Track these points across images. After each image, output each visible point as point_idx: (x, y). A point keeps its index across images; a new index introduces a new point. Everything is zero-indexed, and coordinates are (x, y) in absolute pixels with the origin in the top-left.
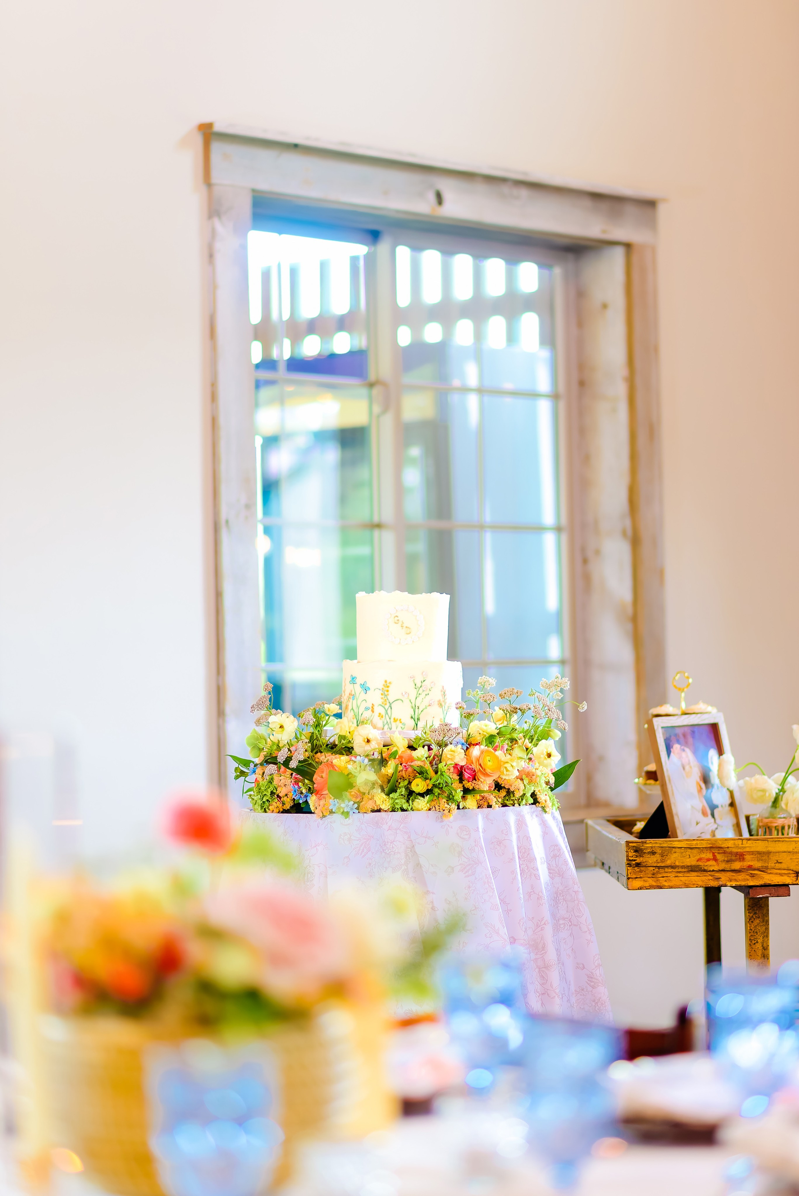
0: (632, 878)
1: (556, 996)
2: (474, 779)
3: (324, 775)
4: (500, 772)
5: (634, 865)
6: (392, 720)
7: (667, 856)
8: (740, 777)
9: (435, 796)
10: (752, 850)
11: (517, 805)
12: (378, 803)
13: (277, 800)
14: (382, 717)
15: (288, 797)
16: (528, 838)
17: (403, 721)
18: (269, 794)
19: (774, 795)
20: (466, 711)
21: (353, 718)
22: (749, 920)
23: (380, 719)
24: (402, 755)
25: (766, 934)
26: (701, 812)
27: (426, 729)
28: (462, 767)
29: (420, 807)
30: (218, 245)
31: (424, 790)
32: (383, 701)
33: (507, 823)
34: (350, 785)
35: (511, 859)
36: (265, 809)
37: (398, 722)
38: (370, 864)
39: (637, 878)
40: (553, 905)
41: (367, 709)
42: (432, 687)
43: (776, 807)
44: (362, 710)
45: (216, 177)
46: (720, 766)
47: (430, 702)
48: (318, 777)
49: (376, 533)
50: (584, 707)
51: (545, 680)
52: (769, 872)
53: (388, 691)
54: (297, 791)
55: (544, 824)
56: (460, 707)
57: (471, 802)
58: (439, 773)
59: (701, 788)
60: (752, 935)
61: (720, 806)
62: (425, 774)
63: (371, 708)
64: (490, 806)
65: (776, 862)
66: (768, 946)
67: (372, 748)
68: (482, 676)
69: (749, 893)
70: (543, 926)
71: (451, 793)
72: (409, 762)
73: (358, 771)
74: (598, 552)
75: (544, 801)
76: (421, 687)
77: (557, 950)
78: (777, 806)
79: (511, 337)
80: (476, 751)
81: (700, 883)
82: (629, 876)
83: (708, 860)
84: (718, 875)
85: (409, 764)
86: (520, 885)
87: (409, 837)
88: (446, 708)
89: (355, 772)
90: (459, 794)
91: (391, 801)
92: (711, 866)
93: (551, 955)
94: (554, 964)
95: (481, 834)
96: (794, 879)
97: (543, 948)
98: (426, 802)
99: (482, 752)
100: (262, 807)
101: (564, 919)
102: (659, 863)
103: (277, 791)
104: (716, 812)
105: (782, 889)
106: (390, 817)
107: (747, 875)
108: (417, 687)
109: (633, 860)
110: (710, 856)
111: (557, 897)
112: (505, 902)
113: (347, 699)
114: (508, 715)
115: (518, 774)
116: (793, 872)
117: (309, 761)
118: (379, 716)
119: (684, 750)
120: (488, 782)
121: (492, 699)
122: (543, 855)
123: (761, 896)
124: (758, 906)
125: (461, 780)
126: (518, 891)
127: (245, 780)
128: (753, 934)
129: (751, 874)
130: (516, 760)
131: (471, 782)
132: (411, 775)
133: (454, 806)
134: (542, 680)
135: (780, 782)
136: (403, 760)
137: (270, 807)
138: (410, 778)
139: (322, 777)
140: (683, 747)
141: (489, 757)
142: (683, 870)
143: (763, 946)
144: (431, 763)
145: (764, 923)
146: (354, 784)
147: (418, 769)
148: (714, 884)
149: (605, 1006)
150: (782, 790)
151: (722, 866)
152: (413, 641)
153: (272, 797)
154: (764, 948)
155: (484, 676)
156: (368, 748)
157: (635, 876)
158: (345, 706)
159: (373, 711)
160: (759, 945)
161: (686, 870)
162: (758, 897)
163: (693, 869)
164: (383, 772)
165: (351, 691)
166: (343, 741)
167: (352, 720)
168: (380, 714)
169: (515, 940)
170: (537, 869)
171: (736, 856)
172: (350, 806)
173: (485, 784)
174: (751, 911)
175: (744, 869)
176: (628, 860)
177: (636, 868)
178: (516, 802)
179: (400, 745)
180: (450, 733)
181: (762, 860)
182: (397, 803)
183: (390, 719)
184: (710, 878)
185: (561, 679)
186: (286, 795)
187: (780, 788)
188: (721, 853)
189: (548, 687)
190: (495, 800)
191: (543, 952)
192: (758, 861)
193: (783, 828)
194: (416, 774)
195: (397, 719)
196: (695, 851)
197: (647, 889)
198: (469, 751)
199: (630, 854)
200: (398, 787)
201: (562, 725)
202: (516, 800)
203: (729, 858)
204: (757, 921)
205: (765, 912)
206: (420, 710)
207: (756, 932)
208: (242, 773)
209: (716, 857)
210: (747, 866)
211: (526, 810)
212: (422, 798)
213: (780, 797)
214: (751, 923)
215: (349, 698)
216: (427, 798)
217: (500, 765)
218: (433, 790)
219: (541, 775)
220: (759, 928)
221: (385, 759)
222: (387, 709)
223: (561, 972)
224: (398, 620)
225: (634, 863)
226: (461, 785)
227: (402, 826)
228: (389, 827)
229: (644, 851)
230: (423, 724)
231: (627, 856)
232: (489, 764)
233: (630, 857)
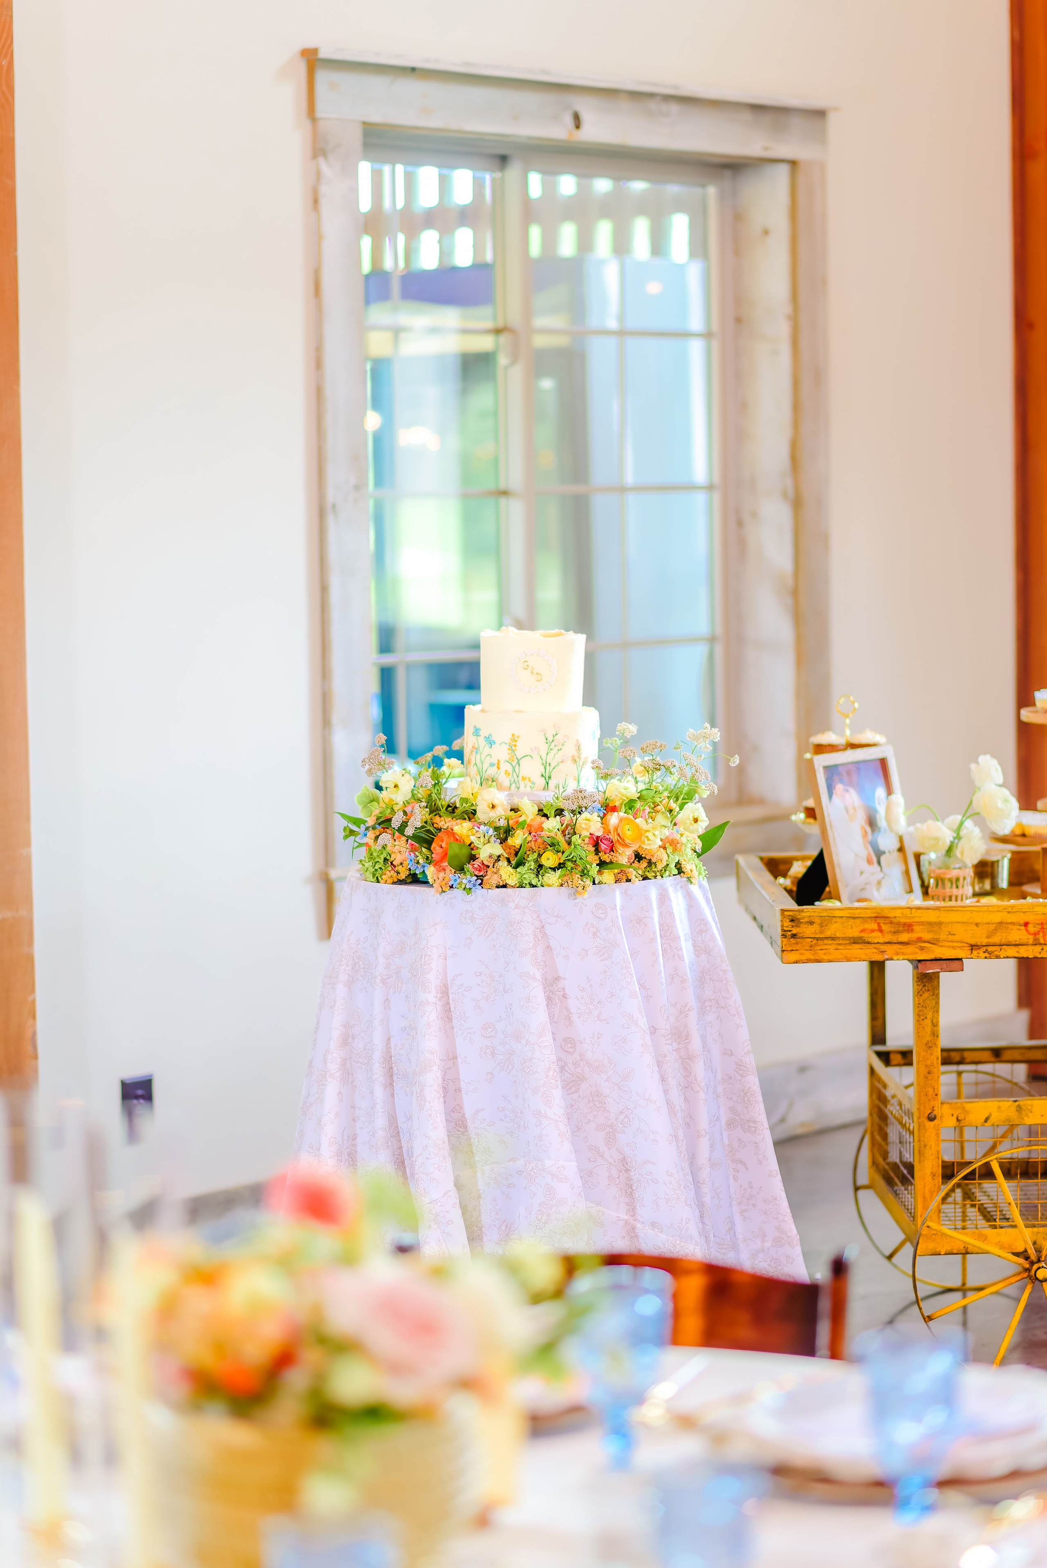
0: (787, 951)
1: (701, 1091)
2: (612, 850)
3: (444, 845)
4: (641, 841)
5: (790, 937)
6: (520, 778)
7: (826, 926)
8: (911, 821)
9: (568, 871)
10: (922, 920)
11: (659, 877)
12: (504, 877)
13: (391, 869)
14: (509, 774)
15: (403, 867)
16: (671, 914)
17: (532, 780)
18: (382, 861)
19: (948, 843)
20: (603, 771)
21: (477, 775)
22: (918, 994)
23: (507, 777)
24: (531, 823)
25: (936, 1010)
26: (866, 860)
27: (558, 794)
28: (598, 837)
29: (550, 882)
30: (324, 189)
31: (556, 864)
32: (510, 757)
33: (647, 899)
34: (473, 858)
35: (652, 939)
36: (377, 878)
37: (527, 781)
38: (495, 946)
39: (792, 950)
40: (698, 987)
41: (492, 765)
42: (565, 742)
43: (950, 857)
44: (486, 766)
45: (322, 110)
46: (888, 809)
47: (563, 759)
48: (437, 847)
49: (503, 501)
50: (736, 761)
51: (693, 730)
52: (941, 944)
53: (515, 746)
54: (413, 860)
55: (689, 896)
56: (597, 767)
57: (608, 876)
58: (573, 846)
59: (866, 832)
60: (920, 1010)
61: (887, 852)
62: (556, 847)
63: (496, 764)
64: (628, 880)
65: (948, 933)
66: (939, 1022)
67: (498, 814)
68: (622, 723)
69: (917, 967)
70: (687, 1012)
71: (586, 868)
72: (538, 831)
73: (482, 842)
74: (754, 515)
75: (690, 872)
76: (553, 741)
77: (703, 1036)
78: (952, 854)
79: (658, 246)
80: (613, 819)
81: (863, 957)
82: (784, 949)
83: (873, 931)
84: (883, 947)
85: (538, 833)
86: (662, 968)
87: (538, 916)
88: (581, 764)
89: (478, 844)
90: (594, 869)
91: (518, 876)
92: (875, 937)
93: (696, 1044)
94: (699, 1055)
95: (619, 912)
96: (969, 952)
97: (687, 1037)
98: (558, 877)
99: (621, 820)
100: (374, 875)
101: (710, 1000)
102: (817, 933)
103: (390, 857)
104: (883, 859)
105: (955, 964)
106: (517, 893)
107: (916, 948)
108: (548, 742)
109: (787, 931)
110: (875, 926)
111: (704, 976)
112: (645, 987)
113: (470, 752)
114: (650, 772)
115: (661, 843)
116: (968, 945)
117: (427, 827)
118: (505, 774)
119: (847, 791)
120: (627, 854)
121: (632, 754)
122: (688, 931)
123: (931, 971)
124: (928, 978)
125: (597, 852)
126: (659, 975)
127: (355, 841)
128: (922, 1009)
129: (921, 947)
130: (658, 829)
131: (608, 854)
132: (541, 846)
133: (588, 882)
134: (689, 731)
135: (955, 827)
136: (533, 828)
137: (383, 877)
138: (540, 849)
139: (441, 847)
140: (847, 787)
141: (629, 826)
142: (845, 942)
143: (932, 1022)
144: (563, 832)
145: (934, 997)
146: (477, 856)
147: (549, 841)
148: (878, 958)
149: (755, 1097)
150: (958, 837)
151: (889, 938)
152: (544, 689)
153: (385, 864)
154: (933, 1024)
155: (624, 723)
156: (493, 815)
157: (791, 949)
158: (467, 759)
159: (498, 768)
160: (928, 1022)
161: (848, 942)
162: (927, 972)
163: (855, 941)
164: (510, 842)
165: (475, 744)
166: (464, 805)
167: (475, 776)
168: (506, 771)
169: (656, 1030)
170: (681, 949)
171: (904, 927)
172: (472, 883)
173: (624, 856)
174: (920, 983)
175: (913, 941)
176: (783, 930)
177: (792, 940)
178: (658, 874)
179: (529, 812)
180: (585, 801)
181: (933, 932)
182: (525, 878)
183: (518, 777)
184: (875, 951)
185: (711, 729)
186: (401, 864)
187: (955, 835)
188: (887, 923)
189: (696, 739)
190: (634, 873)
191: (687, 1041)
192: (928, 932)
193: (958, 880)
194: (547, 846)
195: (526, 778)
196: (858, 921)
197: (804, 963)
198: (606, 819)
199: (786, 924)
200: (527, 860)
201: (711, 788)
202: (658, 871)
203: (896, 929)
204: (926, 994)
205: (936, 983)
206: (552, 766)
207: (925, 1007)
208: (352, 832)
209: (881, 927)
210: (916, 938)
211: (669, 882)
212: (553, 873)
213: (955, 845)
214: (920, 997)
215: (472, 751)
216: (559, 872)
217: (640, 834)
218: (565, 863)
219: (687, 843)
220: (928, 1002)
221: (512, 828)
222: (514, 766)
223: (707, 1060)
224: (528, 666)
225: (789, 933)
226: (597, 857)
227: (531, 904)
228: (516, 905)
229: (801, 921)
230: (555, 782)
231: (782, 926)
232: (629, 833)
233: (786, 927)
